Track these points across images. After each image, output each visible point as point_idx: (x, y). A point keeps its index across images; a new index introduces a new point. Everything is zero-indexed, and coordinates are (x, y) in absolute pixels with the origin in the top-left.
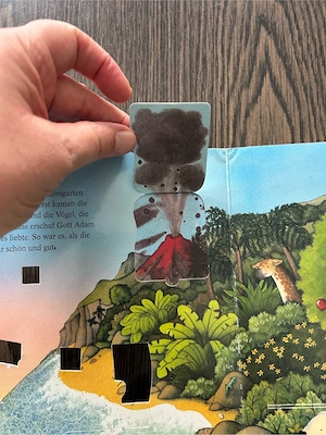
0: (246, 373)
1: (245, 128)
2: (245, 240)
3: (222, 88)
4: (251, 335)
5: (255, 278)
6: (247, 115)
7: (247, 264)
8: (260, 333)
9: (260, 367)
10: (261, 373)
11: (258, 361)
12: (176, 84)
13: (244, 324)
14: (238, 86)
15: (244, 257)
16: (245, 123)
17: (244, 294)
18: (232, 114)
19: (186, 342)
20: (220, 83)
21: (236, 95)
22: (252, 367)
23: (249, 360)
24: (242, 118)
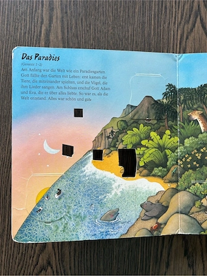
0: (182, 166)
1: (186, 45)
2: (185, 101)
3: (175, 23)
4: (185, 148)
5: (189, 120)
6: (187, 38)
7: (185, 113)
8: (190, 147)
9: (189, 163)
10: (189, 166)
11: (188, 160)
12: (150, 20)
13: (182, 142)
14: (183, 23)
15: (184, 110)
16: (186, 42)
17: (183, 128)
18: (179, 37)
19: (154, 150)
20: (173, 20)
21: (182, 27)
22: (185, 163)
23: (184, 159)
24: (184, 40)
